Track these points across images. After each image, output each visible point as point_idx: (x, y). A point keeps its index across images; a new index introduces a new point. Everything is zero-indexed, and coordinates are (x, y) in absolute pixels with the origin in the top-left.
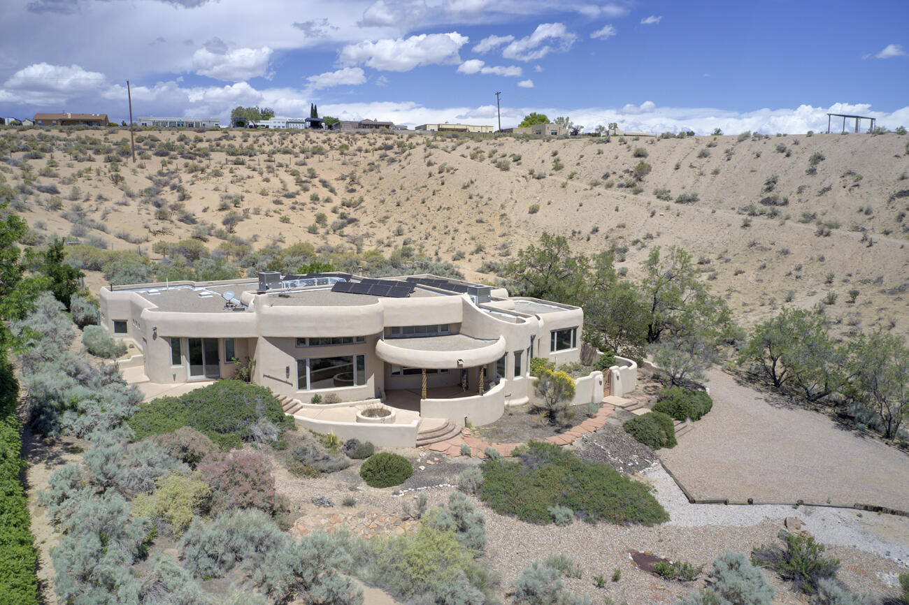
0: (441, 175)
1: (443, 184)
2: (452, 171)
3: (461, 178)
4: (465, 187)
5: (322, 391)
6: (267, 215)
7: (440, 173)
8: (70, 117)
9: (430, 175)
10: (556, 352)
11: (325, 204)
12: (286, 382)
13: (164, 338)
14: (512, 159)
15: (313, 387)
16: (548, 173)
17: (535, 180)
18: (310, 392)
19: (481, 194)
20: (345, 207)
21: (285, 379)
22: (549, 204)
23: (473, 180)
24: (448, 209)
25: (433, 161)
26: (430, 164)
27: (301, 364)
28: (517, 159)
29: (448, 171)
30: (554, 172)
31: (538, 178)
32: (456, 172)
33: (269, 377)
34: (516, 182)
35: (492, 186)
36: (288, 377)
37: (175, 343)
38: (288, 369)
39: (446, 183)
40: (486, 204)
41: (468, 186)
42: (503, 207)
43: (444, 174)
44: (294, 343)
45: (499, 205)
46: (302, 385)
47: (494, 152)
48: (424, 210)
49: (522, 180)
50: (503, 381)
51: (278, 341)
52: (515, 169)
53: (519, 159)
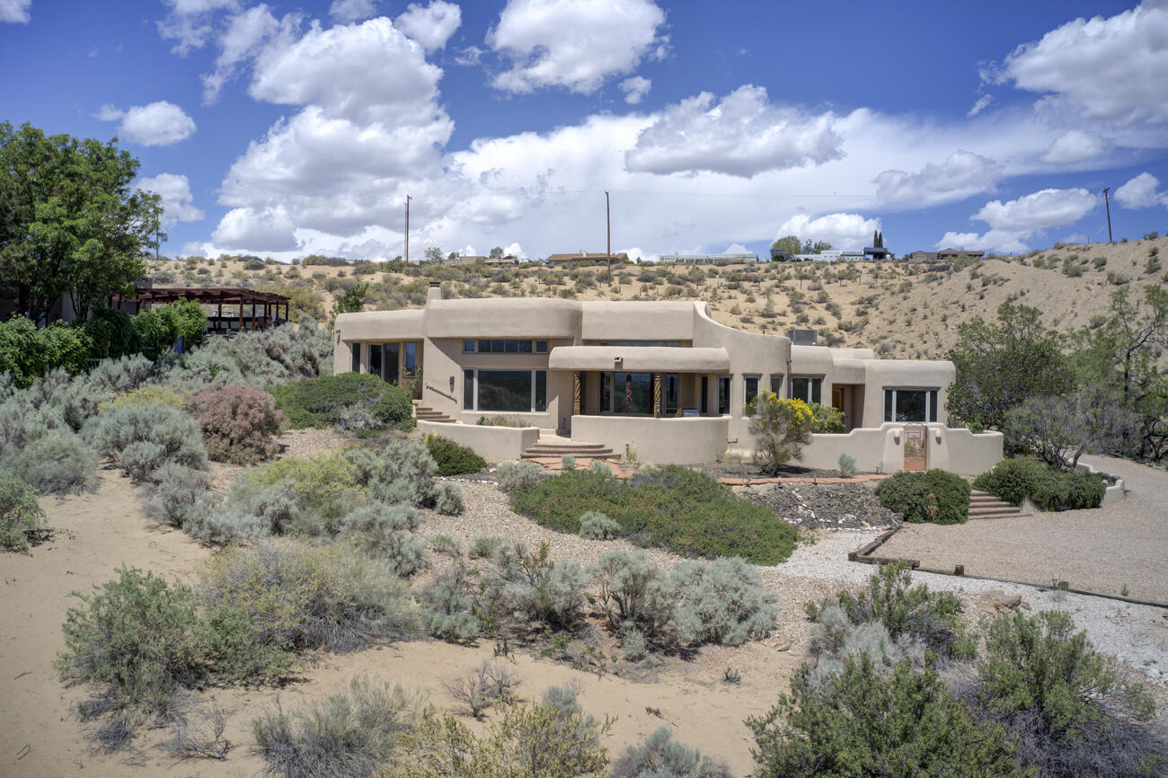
0: (985, 287)
1: (982, 298)
2: (1000, 282)
3: (1010, 290)
4: (1010, 301)
5: (490, 414)
7: (984, 285)
8: (585, 256)
9: (969, 288)
10: (894, 423)
12: (449, 397)
13: (346, 342)
14: (1094, 265)
15: (482, 407)
17: (1112, 287)
18: (476, 412)
20: (842, 331)
21: (449, 393)
23: (1025, 291)
25: (978, 273)
26: (974, 276)
27: (469, 375)
28: (1101, 264)
29: (995, 283)
30: (1146, 276)
31: (1118, 284)
32: (1006, 284)
33: (432, 390)
34: (1084, 291)
35: (1048, 298)
36: (452, 390)
37: (356, 347)
38: (452, 381)
39: (987, 297)
42: (1056, 322)
43: (989, 287)
44: (461, 347)
46: (468, 405)
47: (1074, 258)
48: (939, 328)
49: (1095, 288)
50: (725, 417)
51: (443, 343)
52: (1092, 275)
53: (1104, 264)
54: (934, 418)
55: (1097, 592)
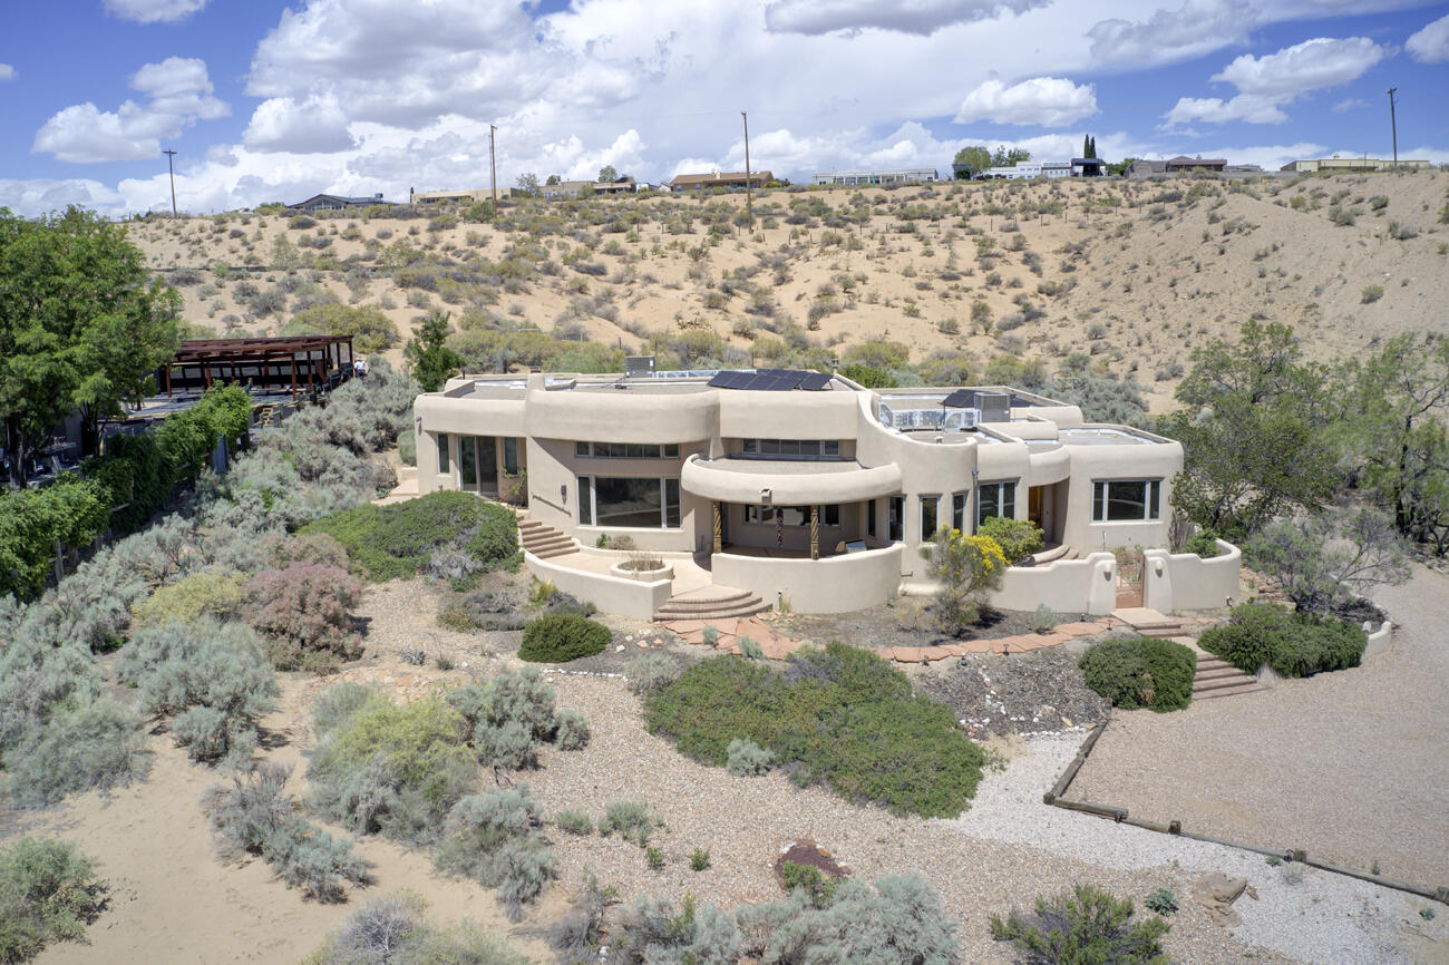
0: (1227, 237)
1: (1222, 252)
2: (1247, 230)
3: (1260, 241)
4: (1258, 258)
5: (614, 531)
6: (887, 305)
7: (1226, 233)
8: (718, 178)
9: (1206, 238)
10: (1105, 523)
11: (1007, 291)
12: (562, 510)
13: (431, 433)
14: (1371, 206)
15: (602, 522)
16: (1426, 229)
17: (1395, 242)
18: (596, 529)
19: (1283, 270)
20: (1044, 296)
21: (560, 505)
22: (1405, 285)
23: (1279, 245)
24: (1210, 295)
25: (1219, 215)
26: (1213, 220)
27: (584, 482)
28: (1380, 206)
29: (1240, 230)
30: (1439, 226)
31: (1402, 238)
32: (1254, 232)
33: (540, 499)
34: (1356, 248)
35: (1309, 256)
36: (565, 501)
37: (442, 440)
38: (564, 490)
39: (1228, 251)
40: (1287, 287)
41: (1266, 255)
42: (1318, 291)
43: (1232, 236)
44: (572, 450)
45: (1312, 288)
46: (585, 519)
47: (1344, 195)
48: (1165, 296)
49: (1371, 242)
50: (897, 546)
51: (551, 445)
52: (1369, 223)
53: (1385, 205)
54: (1154, 515)
55: (1341, 866)
